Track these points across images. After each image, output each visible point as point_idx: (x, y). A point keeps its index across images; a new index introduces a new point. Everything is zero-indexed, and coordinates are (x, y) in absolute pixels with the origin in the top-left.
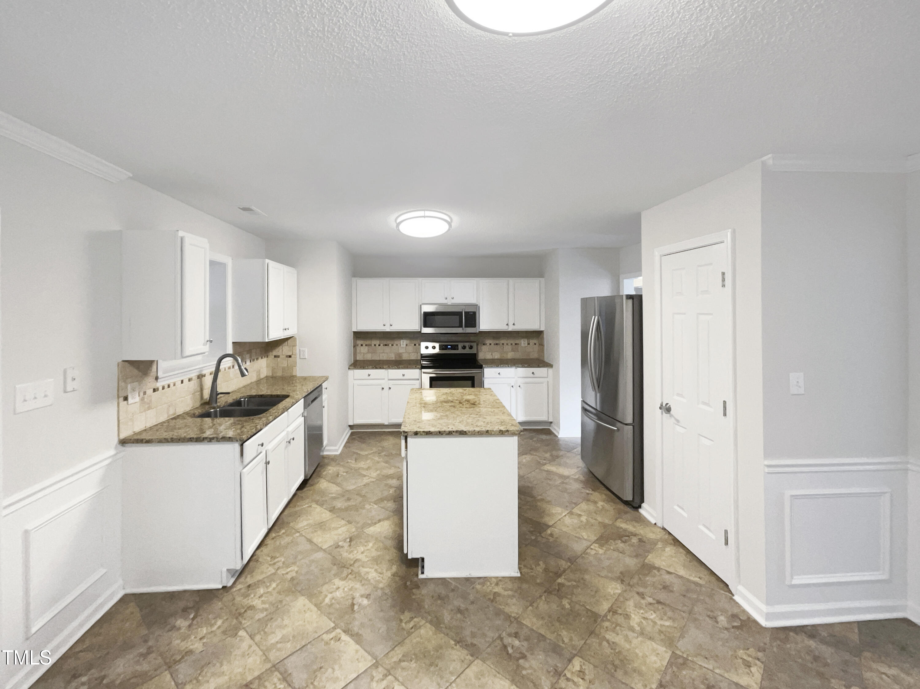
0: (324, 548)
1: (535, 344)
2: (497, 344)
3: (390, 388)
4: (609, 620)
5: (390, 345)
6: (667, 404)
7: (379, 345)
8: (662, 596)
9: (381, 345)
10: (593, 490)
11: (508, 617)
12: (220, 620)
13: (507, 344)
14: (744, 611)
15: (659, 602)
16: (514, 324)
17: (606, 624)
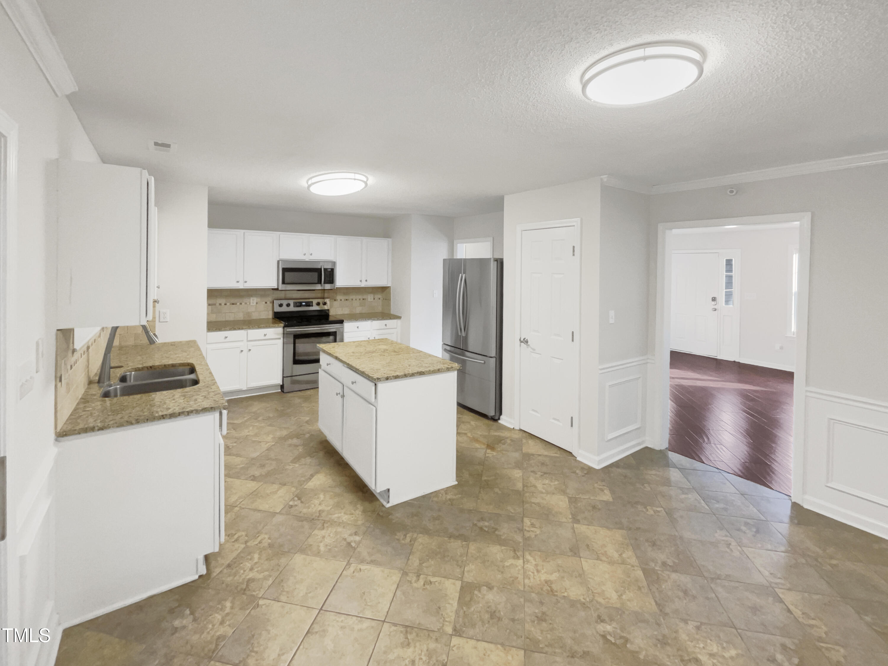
0: (278, 511)
1: (379, 299)
2: (347, 300)
3: (250, 350)
4: (527, 492)
5: (238, 304)
6: (524, 339)
7: (225, 304)
8: (544, 469)
9: (228, 304)
10: (461, 415)
11: (470, 511)
12: (227, 602)
13: (356, 300)
14: (585, 464)
15: (545, 473)
16: (366, 281)
17: (527, 494)
